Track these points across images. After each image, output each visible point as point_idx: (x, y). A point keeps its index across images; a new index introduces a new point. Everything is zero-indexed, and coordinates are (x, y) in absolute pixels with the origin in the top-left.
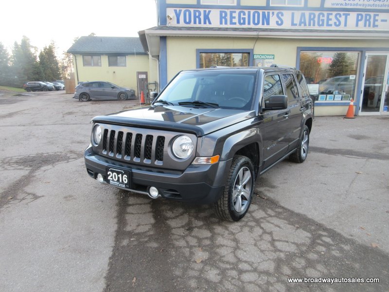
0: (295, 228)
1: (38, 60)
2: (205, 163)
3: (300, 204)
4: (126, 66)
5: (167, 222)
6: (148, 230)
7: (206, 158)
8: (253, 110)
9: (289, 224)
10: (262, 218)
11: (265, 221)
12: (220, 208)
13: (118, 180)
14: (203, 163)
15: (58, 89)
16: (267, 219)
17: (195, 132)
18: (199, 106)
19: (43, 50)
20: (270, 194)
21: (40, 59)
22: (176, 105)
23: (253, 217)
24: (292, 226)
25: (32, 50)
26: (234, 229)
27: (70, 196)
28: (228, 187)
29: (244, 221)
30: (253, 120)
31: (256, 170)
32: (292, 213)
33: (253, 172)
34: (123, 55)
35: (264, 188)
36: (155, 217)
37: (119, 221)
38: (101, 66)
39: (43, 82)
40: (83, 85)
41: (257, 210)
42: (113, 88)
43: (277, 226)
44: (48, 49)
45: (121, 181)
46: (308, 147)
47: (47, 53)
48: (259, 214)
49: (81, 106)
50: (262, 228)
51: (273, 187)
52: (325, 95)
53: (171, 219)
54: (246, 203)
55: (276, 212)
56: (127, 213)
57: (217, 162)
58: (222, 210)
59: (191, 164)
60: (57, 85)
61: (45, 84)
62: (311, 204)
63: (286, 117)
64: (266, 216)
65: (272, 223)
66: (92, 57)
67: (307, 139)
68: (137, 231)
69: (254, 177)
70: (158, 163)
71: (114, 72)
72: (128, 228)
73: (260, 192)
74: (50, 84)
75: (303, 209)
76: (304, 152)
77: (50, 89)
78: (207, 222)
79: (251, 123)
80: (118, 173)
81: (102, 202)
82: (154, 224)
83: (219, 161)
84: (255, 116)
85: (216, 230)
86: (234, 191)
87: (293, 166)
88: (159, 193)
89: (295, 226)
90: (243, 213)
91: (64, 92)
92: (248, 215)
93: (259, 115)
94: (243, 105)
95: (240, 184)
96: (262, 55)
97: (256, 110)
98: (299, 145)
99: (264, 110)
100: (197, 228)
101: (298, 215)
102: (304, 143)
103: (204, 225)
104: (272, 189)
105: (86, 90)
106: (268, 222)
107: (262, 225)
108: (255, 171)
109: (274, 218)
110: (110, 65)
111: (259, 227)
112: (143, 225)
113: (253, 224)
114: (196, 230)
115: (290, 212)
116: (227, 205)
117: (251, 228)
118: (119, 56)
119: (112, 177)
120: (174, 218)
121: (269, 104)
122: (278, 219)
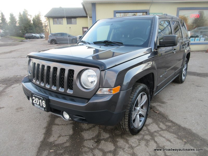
0: (183, 143)
1: (32, 22)
2: (108, 93)
3: (185, 119)
4: (76, 24)
5: (82, 133)
6: (65, 141)
7: (108, 89)
8: (150, 47)
9: (178, 138)
10: (155, 131)
11: (158, 135)
12: (122, 127)
13: (40, 105)
14: (105, 93)
15: (42, 38)
16: (160, 132)
17: (98, 66)
18: (108, 44)
19: (34, 17)
20: (161, 109)
21: (33, 22)
22: (92, 44)
23: (148, 130)
24: (181, 141)
25: (29, 17)
26: (133, 143)
27: (21, 108)
28: (128, 111)
29: (141, 134)
30: (149, 55)
31: (152, 93)
32: (179, 127)
33: (149, 96)
34: (75, 17)
35: (157, 104)
36: (74, 129)
37: (46, 131)
38: (63, 24)
39: (34, 34)
40: (52, 35)
41: (152, 123)
42: (69, 36)
43: (168, 140)
44: (37, 16)
45: (41, 105)
46: (186, 73)
47: (36, 18)
48: (153, 127)
49: (51, 46)
50: (156, 142)
51: (163, 103)
52: (194, 38)
53: (86, 130)
54: (143, 119)
55: (166, 125)
56: (55, 124)
57: (118, 92)
58: (123, 128)
59: (95, 94)
60: (41, 36)
61: (35, 35)
62: (193, 119)
63: (174, 52)
64: (159, 129)
65: (164, 137)
66: (58, 19)
67: (186, 67)
68: (57, 143)
69: (150, 99)
70: (69, 92)
71: (70, 28)
72: (51, 139)
73: (154, 107)
74: (38, 35)
75: (188, 123)
76: (184, 76)
77: (38, 38)
78: (112, 135)
79: (148, 57)
80: (39, 99)
81: (40, 113)
82: (72, 135)
83: (120, 90)
84: (151, 51)
85: (119, 143)
86: (133, 113)
87: (176, 86)
88: (70, 117)
89: (183, 141)
90: (140, 128)
91: (45, 39)
92: (145, 128)
93: (154, 51)
94: (142, 43)
95: (139, 106)
96: (155, 13)
97: (152, 47)
98: (181, 72)
99: (158, 47)
100: (104, 141)
101: (184, 129)
102: (184, 70)
103: (110, 137)
104: (163, 104)
105: (54, 38)
106: (161, 136)
107: (156, 139)
108: (150, 94)
109: (166, 132)
110: (68, 24)
111: (153, 141)
112: (63, 136)
113: (148, 137)
114: (103, 142)
115: (178, 126)
116: (127, 125)
117: (147, 141)
118: (73, 18)
119: (35, 101)
120: (88, 130)
121: (162, 42)
122: (169, 133)
